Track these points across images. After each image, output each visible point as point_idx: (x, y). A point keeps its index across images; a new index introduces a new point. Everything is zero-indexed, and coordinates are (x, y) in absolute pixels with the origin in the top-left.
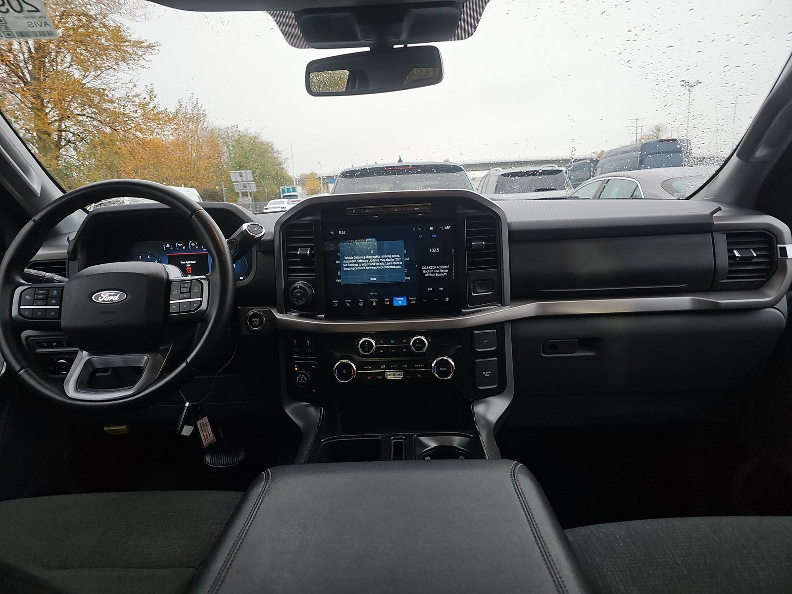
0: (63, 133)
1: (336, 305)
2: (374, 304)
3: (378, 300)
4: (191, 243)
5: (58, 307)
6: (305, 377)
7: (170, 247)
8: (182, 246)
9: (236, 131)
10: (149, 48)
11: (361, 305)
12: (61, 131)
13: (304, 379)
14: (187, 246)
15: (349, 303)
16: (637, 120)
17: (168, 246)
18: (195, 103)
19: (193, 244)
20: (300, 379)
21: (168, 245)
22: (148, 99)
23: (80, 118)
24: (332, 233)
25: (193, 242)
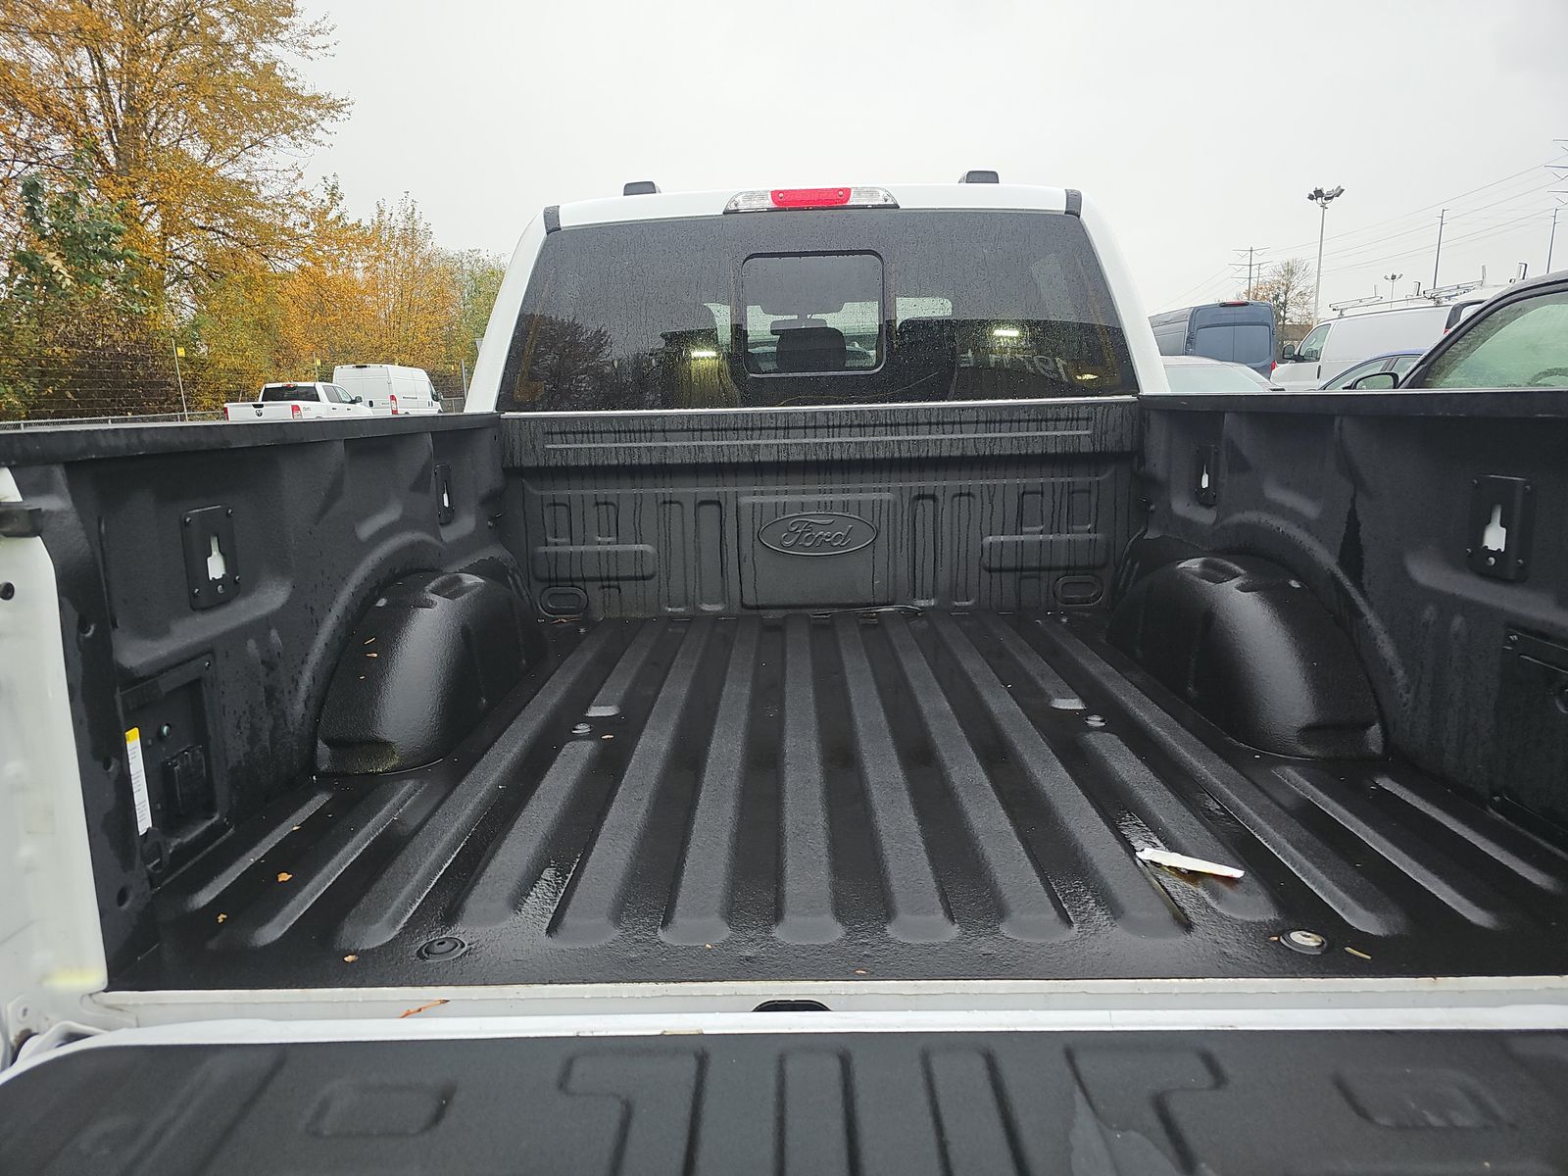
9: (477, 261)
10: (333, 108)
16: (1251, 251)
18: (410, 211)
22: (327, 202)
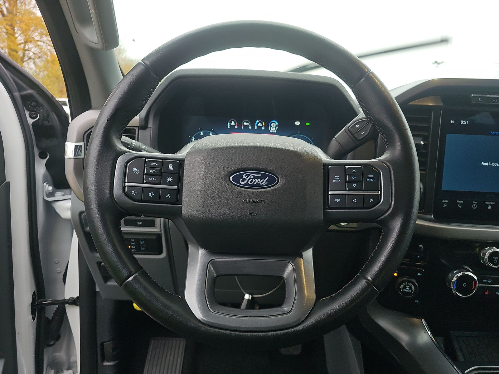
0: (27, 52)
1: (445, 205)
2: (489, 208)
3: (494, 203)
4: (258, 123)
5: (176, 187)
6: (412, 285)
7: (235, 125)
8: (248, 126)
11: (474, 207)
12: (25, 50)
13: (410, 288)
14: (253, 126)
15: (461, 204)
17: (233, 124)
19: (260, 125)
20: (405, 287)
21: (233, 122)
23: (39, 43)
24: (453, 122)
25: (260, 122)
